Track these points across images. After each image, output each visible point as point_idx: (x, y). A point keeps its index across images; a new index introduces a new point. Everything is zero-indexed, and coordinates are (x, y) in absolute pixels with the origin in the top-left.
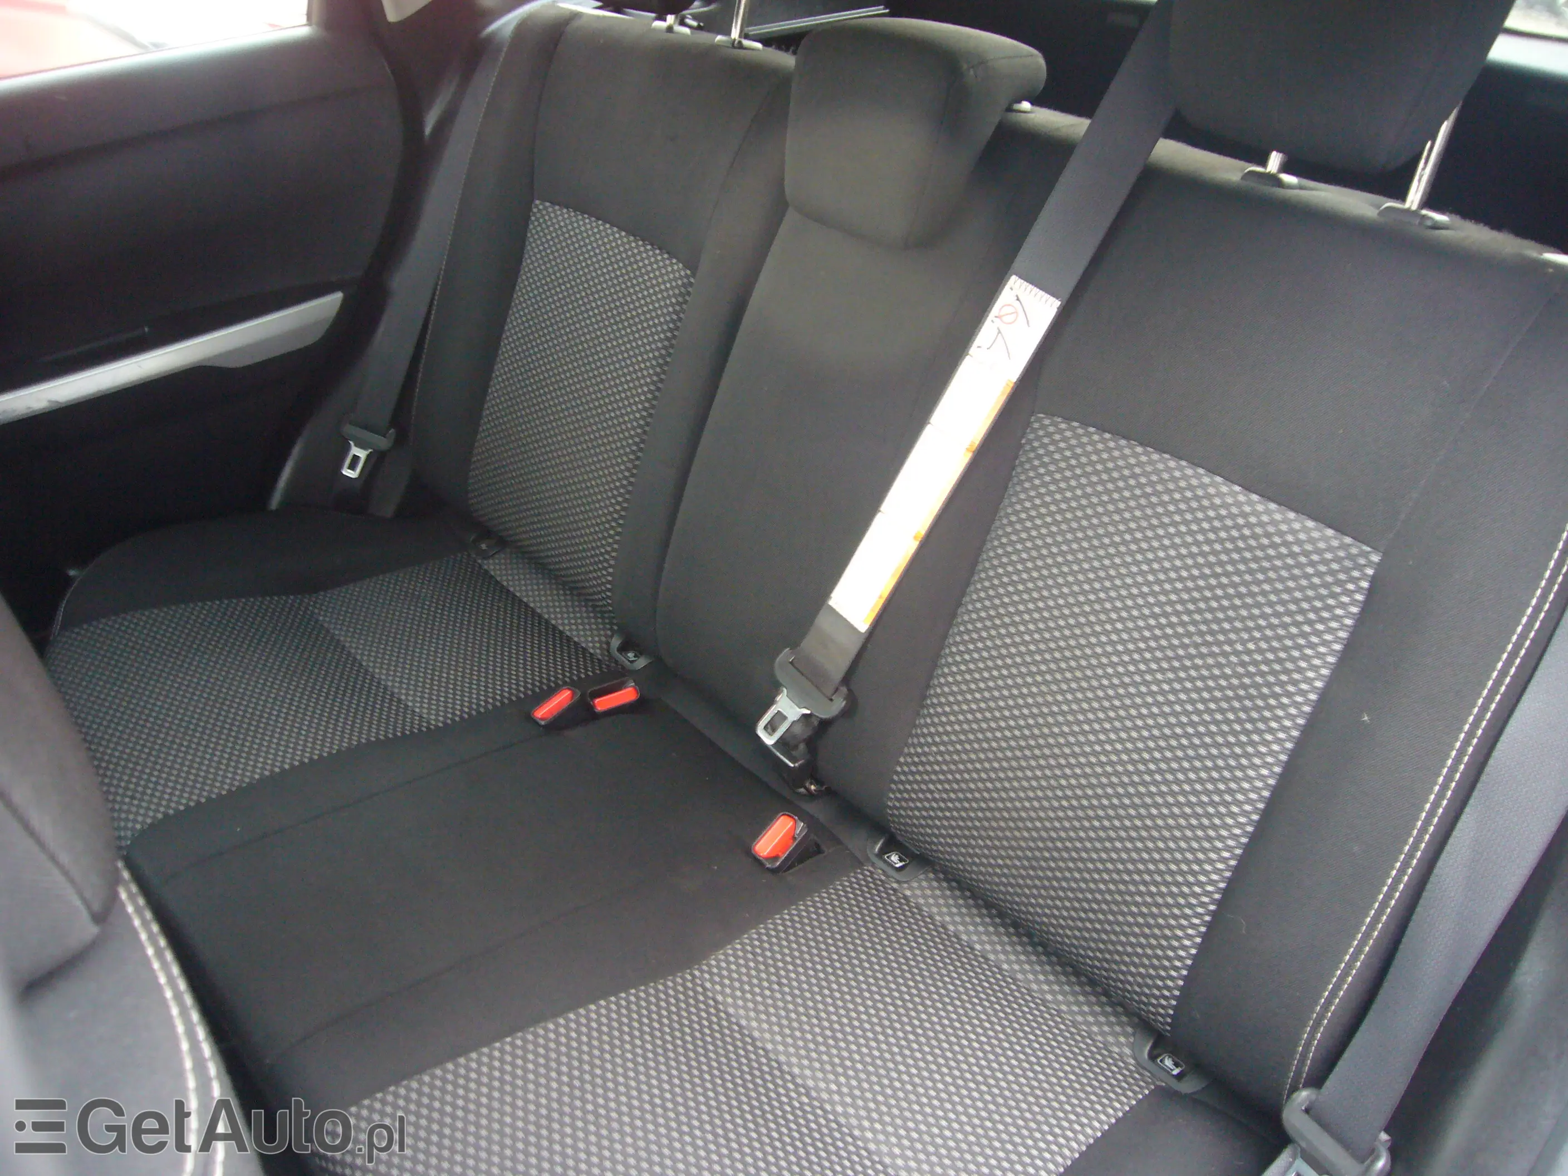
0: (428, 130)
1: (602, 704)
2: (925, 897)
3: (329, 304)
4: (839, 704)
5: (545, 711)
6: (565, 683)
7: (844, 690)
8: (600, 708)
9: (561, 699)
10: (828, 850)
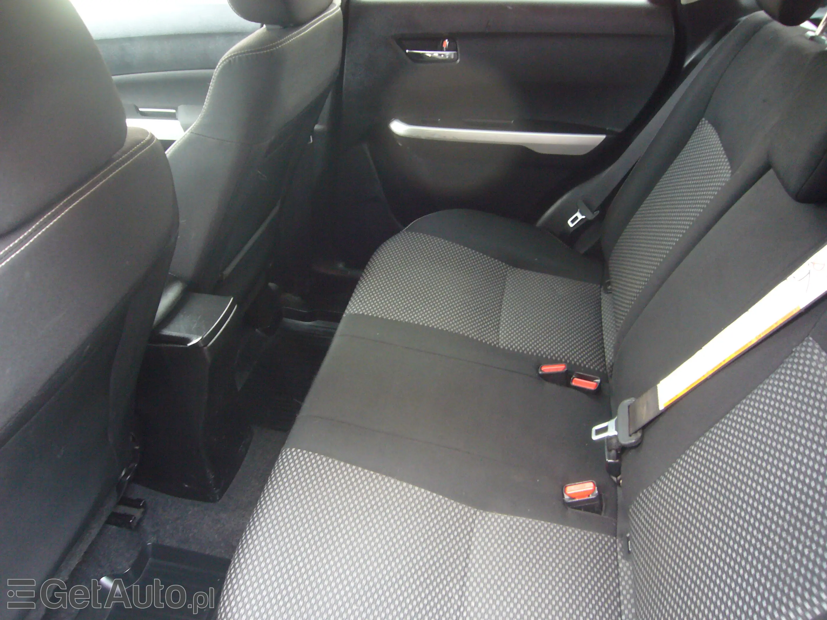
0: (687, 63)
1: (577, 382)
2: (626, 574)
3: (599, 138)
4: (632, 440)
5: (547, 369)
6: (566, 362)
7: (639, 434)
8: (573, 384)
9: (560, 368)
10: (604, 515)
